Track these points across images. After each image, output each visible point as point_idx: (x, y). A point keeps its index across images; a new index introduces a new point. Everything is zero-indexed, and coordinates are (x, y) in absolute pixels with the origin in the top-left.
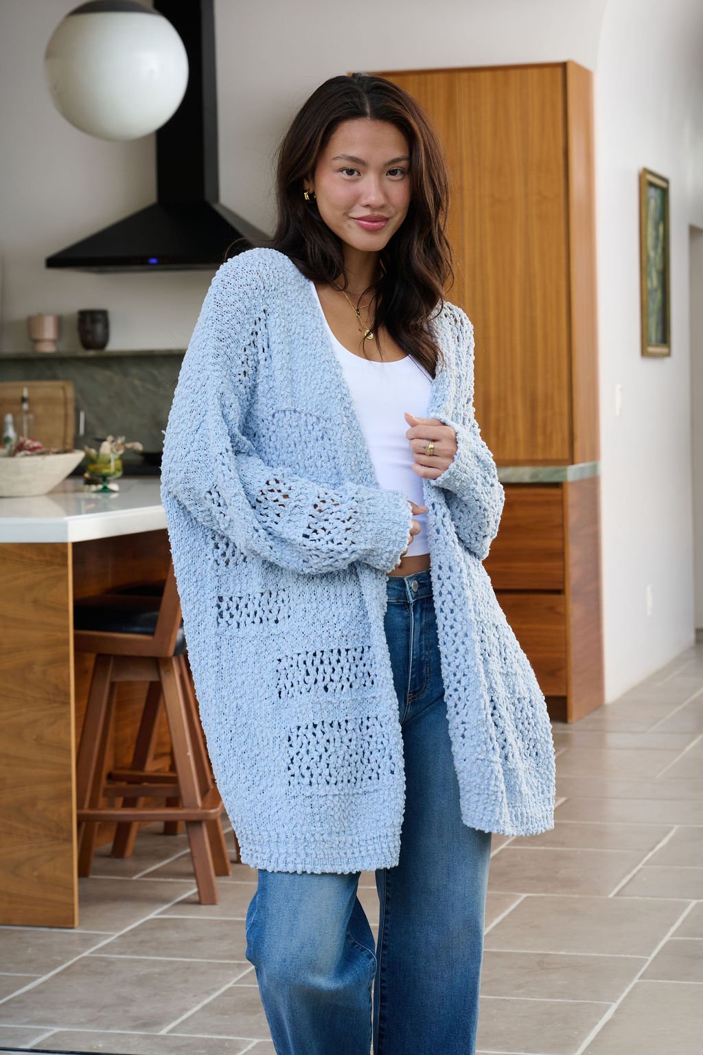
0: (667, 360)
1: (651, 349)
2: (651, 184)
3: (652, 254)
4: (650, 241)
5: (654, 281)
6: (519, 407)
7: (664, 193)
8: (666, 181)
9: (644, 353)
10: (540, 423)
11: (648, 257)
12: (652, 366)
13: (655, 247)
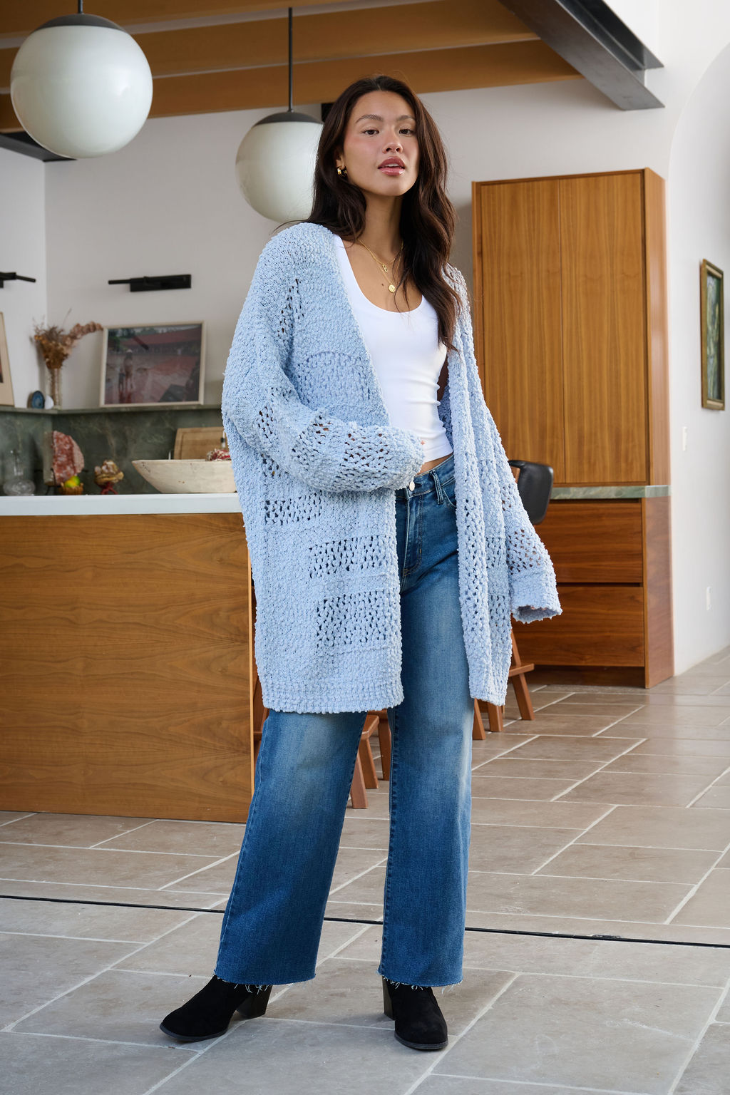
0: (721, 412)
1: (709, 402)
2: (710, 274)
3: (710, 328)
4: (709, 318)
5: (712, 350)
6: (606, 440)
7: (720, 282)
8: (721, 273)
9: (703, 405)
10: (623, 453)
11: (707, 330)
12: (710, 415)
13: (713, 323)
